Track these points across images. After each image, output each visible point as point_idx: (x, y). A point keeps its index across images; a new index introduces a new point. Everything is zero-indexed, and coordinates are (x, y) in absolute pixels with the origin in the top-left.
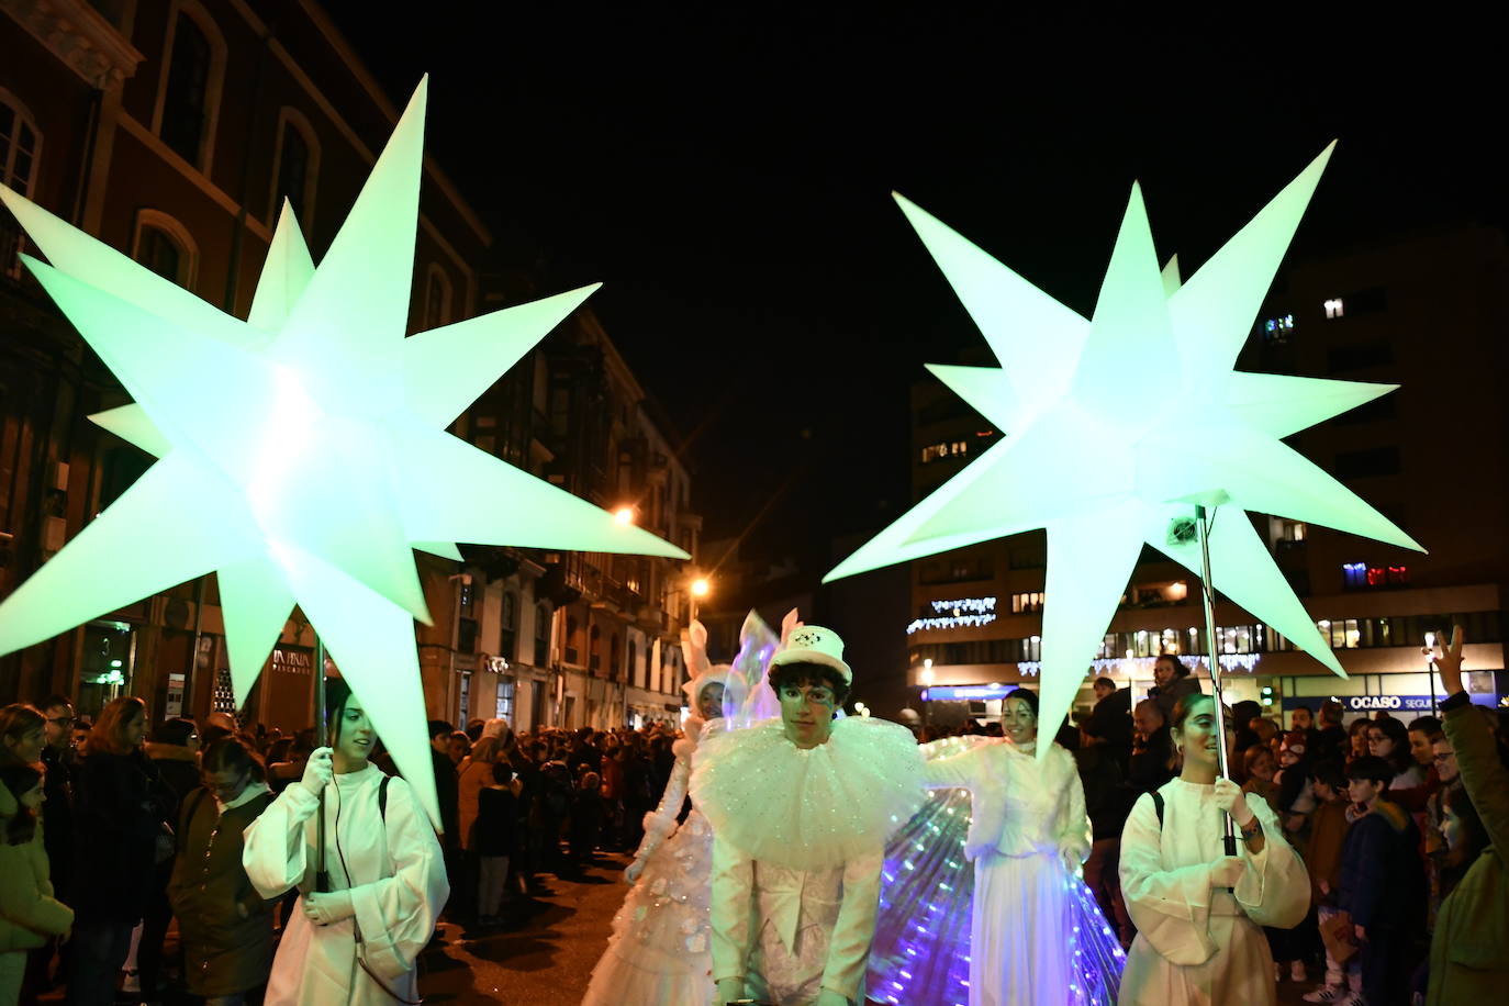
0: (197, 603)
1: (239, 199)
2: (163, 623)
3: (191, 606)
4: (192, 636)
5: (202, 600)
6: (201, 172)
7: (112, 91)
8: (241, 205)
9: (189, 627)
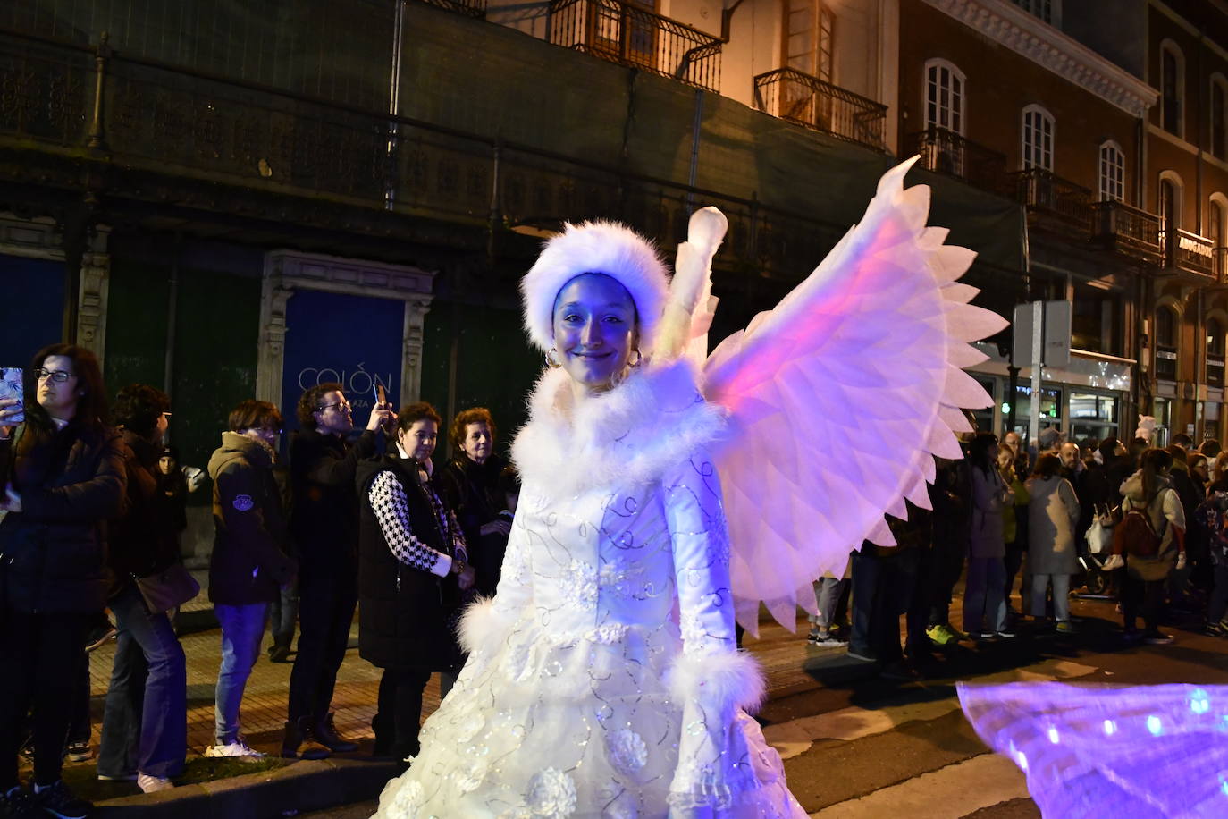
0: (1196, 384)
1: (1197, 144)
2: (1183, 397)
3: (1194, 385)
4: (1194, 402)
5: (1198, 382)
6: (1181, 138)
7: (1144, 115)
8: (1198, 147)
9: (1194, 398)
